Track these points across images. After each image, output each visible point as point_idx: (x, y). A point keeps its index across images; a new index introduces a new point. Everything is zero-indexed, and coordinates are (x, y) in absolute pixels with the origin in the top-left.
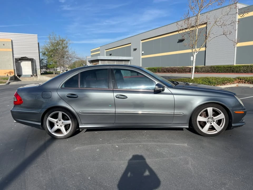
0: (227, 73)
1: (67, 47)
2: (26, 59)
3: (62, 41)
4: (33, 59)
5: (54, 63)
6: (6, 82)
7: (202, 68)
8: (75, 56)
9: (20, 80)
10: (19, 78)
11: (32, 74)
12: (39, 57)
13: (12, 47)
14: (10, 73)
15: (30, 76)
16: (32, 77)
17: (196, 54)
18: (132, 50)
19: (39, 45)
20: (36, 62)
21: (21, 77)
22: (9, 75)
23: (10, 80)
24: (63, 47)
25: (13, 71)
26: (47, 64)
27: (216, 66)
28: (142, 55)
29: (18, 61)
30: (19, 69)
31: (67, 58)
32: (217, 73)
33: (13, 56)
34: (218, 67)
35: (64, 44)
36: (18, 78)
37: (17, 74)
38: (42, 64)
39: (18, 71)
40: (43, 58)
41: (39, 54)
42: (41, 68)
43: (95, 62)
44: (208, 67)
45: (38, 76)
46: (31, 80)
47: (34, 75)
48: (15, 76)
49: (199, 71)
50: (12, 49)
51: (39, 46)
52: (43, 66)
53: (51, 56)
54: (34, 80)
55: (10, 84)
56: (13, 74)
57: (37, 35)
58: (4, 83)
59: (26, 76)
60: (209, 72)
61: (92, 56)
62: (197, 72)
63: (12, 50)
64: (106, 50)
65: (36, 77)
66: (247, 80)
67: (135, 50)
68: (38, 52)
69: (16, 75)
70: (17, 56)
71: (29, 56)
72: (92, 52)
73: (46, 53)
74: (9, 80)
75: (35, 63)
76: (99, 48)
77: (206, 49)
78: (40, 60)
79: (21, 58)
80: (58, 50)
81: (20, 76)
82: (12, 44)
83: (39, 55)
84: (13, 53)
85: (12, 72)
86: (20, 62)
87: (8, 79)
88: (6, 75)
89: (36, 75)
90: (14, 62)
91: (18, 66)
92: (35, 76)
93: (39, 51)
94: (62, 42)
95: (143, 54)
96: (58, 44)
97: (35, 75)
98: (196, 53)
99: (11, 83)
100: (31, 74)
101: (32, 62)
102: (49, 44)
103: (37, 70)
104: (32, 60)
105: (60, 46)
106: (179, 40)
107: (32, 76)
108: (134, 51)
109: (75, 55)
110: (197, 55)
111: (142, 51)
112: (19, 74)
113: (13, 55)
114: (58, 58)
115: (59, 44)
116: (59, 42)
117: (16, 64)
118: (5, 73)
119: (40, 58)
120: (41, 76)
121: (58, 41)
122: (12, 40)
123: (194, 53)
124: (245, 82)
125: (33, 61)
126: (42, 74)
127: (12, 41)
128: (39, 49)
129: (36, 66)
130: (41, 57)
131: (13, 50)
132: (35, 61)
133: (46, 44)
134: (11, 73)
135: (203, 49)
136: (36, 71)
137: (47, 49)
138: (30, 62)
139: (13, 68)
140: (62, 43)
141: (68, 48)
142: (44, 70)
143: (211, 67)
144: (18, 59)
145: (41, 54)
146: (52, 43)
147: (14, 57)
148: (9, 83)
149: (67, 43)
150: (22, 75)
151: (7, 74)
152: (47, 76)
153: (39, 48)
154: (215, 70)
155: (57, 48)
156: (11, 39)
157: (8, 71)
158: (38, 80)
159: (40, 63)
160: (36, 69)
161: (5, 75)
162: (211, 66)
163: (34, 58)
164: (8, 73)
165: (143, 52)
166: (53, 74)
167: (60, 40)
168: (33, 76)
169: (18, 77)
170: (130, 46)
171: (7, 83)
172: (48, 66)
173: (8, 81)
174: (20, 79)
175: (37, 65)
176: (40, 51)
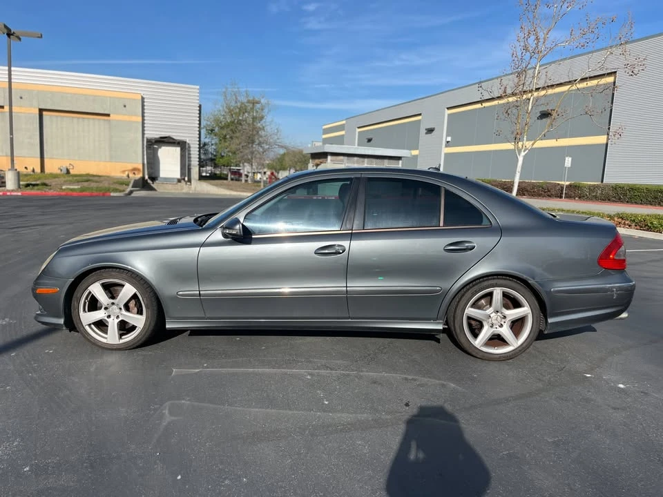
0: (655, 205)
1: (262, 118)
2: (171, 141)
3: (253, 103)
4: (186, 142)
5: (230, 154)
6: (124, 191)
7: (592, 189)
8: (278, 141)
9: (152, 189)
10: (152, 185)
11: (181, 176)
12: (200, 138)
13: (143, 113)
14: (134, 170)
15: (176, 180)
16: (179, 184)
17: (523, 154)
18: (423, 131)
19: (200, 110)
20: (191, 149)
21: (157, 182)
22: (131, 175)
23: (133, 187)
24: (253, 118)
25: (141, 167)
26: (215, 156)
27: (628, 185)
28: (446, 146)
29: (153, 145)
30: (152, 163)
31: (260, 144)
32: (629, 205)
33: (143, 134)
34: (632, 188)
35: (257, 112)
36: (149, 184)
37: (149, 174)
38: (205, 154)
39: (152, 168)
40: (207, 140)
41: (200, 132)
42: (202, 164)
43: (319, 158)
44: (607, 185)
45: (193, 181)
46: (177, 189)
47: (184, 179)
48: (143, 178)
49: (584, 197)
50: (143, 116)
51: (200, 114)
52: (207, 160)
53: (225, 138)
54: (184, 191)
55: (133, 195)
56: (141, 175)
57: (198, 87)
58: (120, 191)
59: (167, 180)
60: (609, 200)
61: (326, 141)
62: (580, 198)
63: (141, 121)
64: (359, 128)
65: (189, 183)
66: (634, 221)
67: (430, 131)
68: (198, 126)
69: (147, 177)
70: (152, 134)
71: (177, 136)
72: (326, 131)
73: (217, 129)
74: (131, 185)
75: (190, 151)
76: (344, 122)
77: (608, 139)
78: (200, 145)
79: (161, 138)
80: (241, 124)
81: (153, 179)
82: (143, 106)
83: (200, 134)
84: (143, 127)
85: (139, 170)
86: (155, 146)
87: (128, 185)
88: (125, 175)
89: (190, 180)
90: (143, 148)
91: (151, 156)
92: (186, 182)
93: (200, 124)
94: (251, 105)
95: (448, 142)
96: (243, 109)
97: (186, 179)
98: (524, 151)
99: (135, 193)
100: (179, 177)
101: (181, 150)
102: (224, 110)
103: (192, 167)
104: (182, 145)
105: (246, 114)
106: (540, 112)
107: (179, 181)
108: (426, 133)
109: (278, 139)
110: (525, 157)
111: (447, 136)
112: (153, 176)
113: (143, 130)
114: (240, 143)
115: (246, 109)
116: (247, 104)
117: (149, 151)
118: (124, 172)
119: (200, 141)
120: (198, 182)
121: (242, 103)
122: (144, 96)
123: (520, 152)
124: (630, 226)
125: (185, 146)
126: (201, 178)
127: (143, 98)
128: (200, 121)
129: (190, 158)
130: (202, 139)
131: (143, 120)
132: (189, 147)
133: (216, 109)
134: (136, 172)
135: (602, 139)
136: (189, 170)
137: (217, 121)
138: (178, 149)
139: (140, 161)
140: (252, 109)
141: (264, 120)
142: (209, 168)
143: (615, 188)
144: (153, 141)
145: (203, 131)
146: (228, 108)
147: (145, 136)
148: (131, 192)
149: (262, 110)
150: (159, 179)
151: (127, 173)
152: (211, 184)
153: (200, 117)
154: (625, 195)
155: (241, 118)
156: (142, 93)
157: (130, 166)
158: (191, 192)
159: (199, 151)
160: (189, 165)
161: (122, 175)
162: (616, 185)
163: (188, 141)
164: (128, 170)
165: (449, 139)
166: (227, 179)
167: (249, 102)
168: (182, 181)
169: (149, 181)
170: (420, 121)
171: (127, 192)
172: (217, 160)
173: (129, 188)
174: (154, 186)
175: (192, 156)
176: (202, 126)
